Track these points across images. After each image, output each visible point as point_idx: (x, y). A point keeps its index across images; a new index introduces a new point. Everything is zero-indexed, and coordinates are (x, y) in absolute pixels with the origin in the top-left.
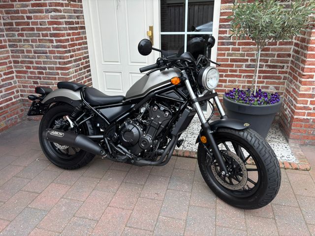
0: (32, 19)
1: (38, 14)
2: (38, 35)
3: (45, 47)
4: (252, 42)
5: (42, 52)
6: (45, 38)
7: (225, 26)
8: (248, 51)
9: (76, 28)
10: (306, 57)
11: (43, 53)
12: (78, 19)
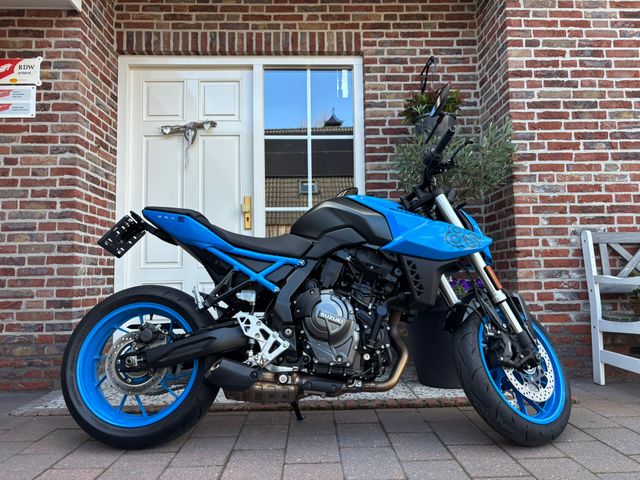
0: (16, 163)
1: (33, 155)
2: (22, 193)
3: (32, 216)
5: (22, 227)
6: (37, 199)
9: (101, 193)
10: (514, 224)
11: (25, 229)
12: (107, 178)
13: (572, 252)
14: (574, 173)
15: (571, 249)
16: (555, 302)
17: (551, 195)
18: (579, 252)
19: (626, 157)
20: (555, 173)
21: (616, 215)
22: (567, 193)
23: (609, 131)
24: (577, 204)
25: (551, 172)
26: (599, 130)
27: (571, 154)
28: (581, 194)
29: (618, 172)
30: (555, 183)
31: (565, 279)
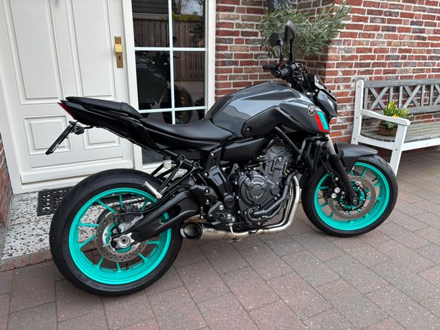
4: (254, 61)
7: (225, 41)
8: (251, 72)
10: (325, 75)
13: (350, 93)
14: (361, 39)
15: (350, 91)
16: (336, 124)
17: (347, 55)
18: (354, 93)
19: (388, 29)
20: (352, 39)
21: (374, 69)
22: (355, 54)
23: (384, 10)
24: (358, 61)
25: (350, 38)
26: (379, 9)
27: (363, 25)
28: (362, 54)
29: (382, 40)
30: (351, 46)
31: (344, 110)
